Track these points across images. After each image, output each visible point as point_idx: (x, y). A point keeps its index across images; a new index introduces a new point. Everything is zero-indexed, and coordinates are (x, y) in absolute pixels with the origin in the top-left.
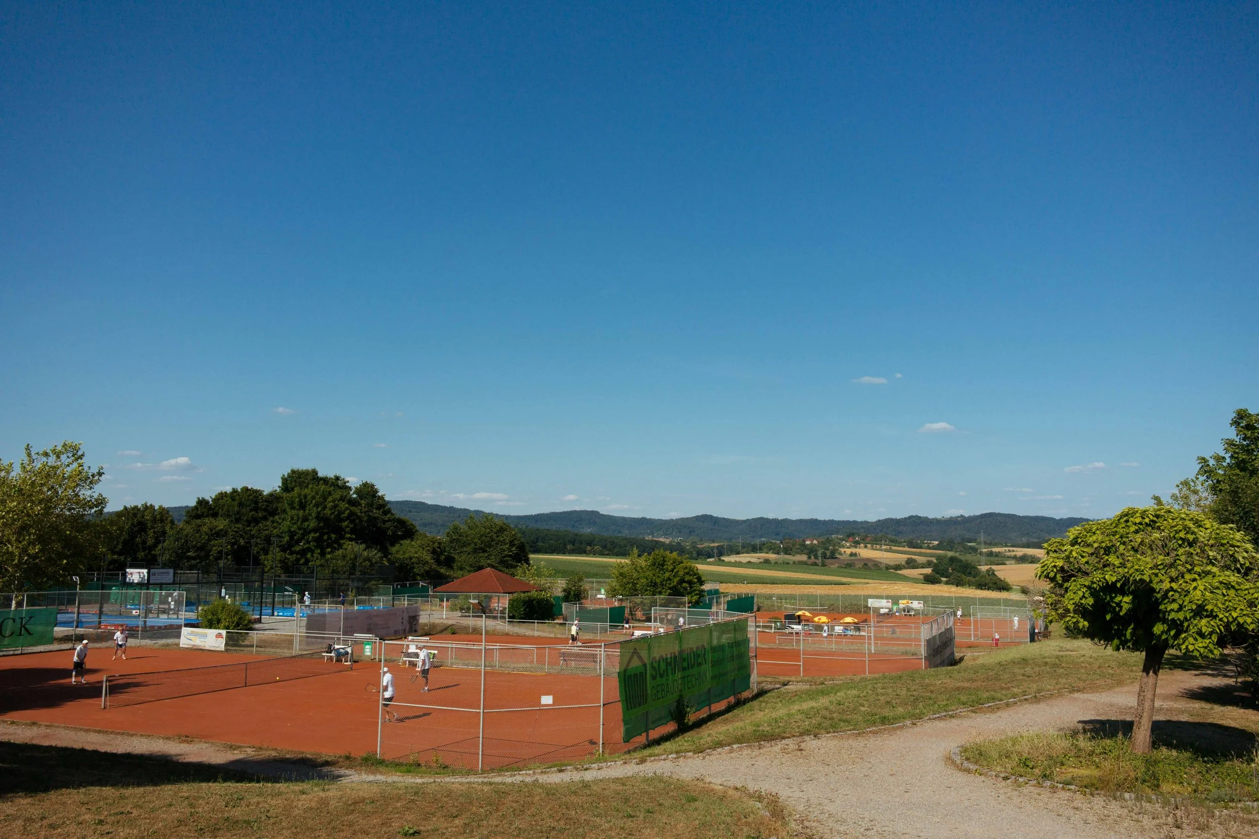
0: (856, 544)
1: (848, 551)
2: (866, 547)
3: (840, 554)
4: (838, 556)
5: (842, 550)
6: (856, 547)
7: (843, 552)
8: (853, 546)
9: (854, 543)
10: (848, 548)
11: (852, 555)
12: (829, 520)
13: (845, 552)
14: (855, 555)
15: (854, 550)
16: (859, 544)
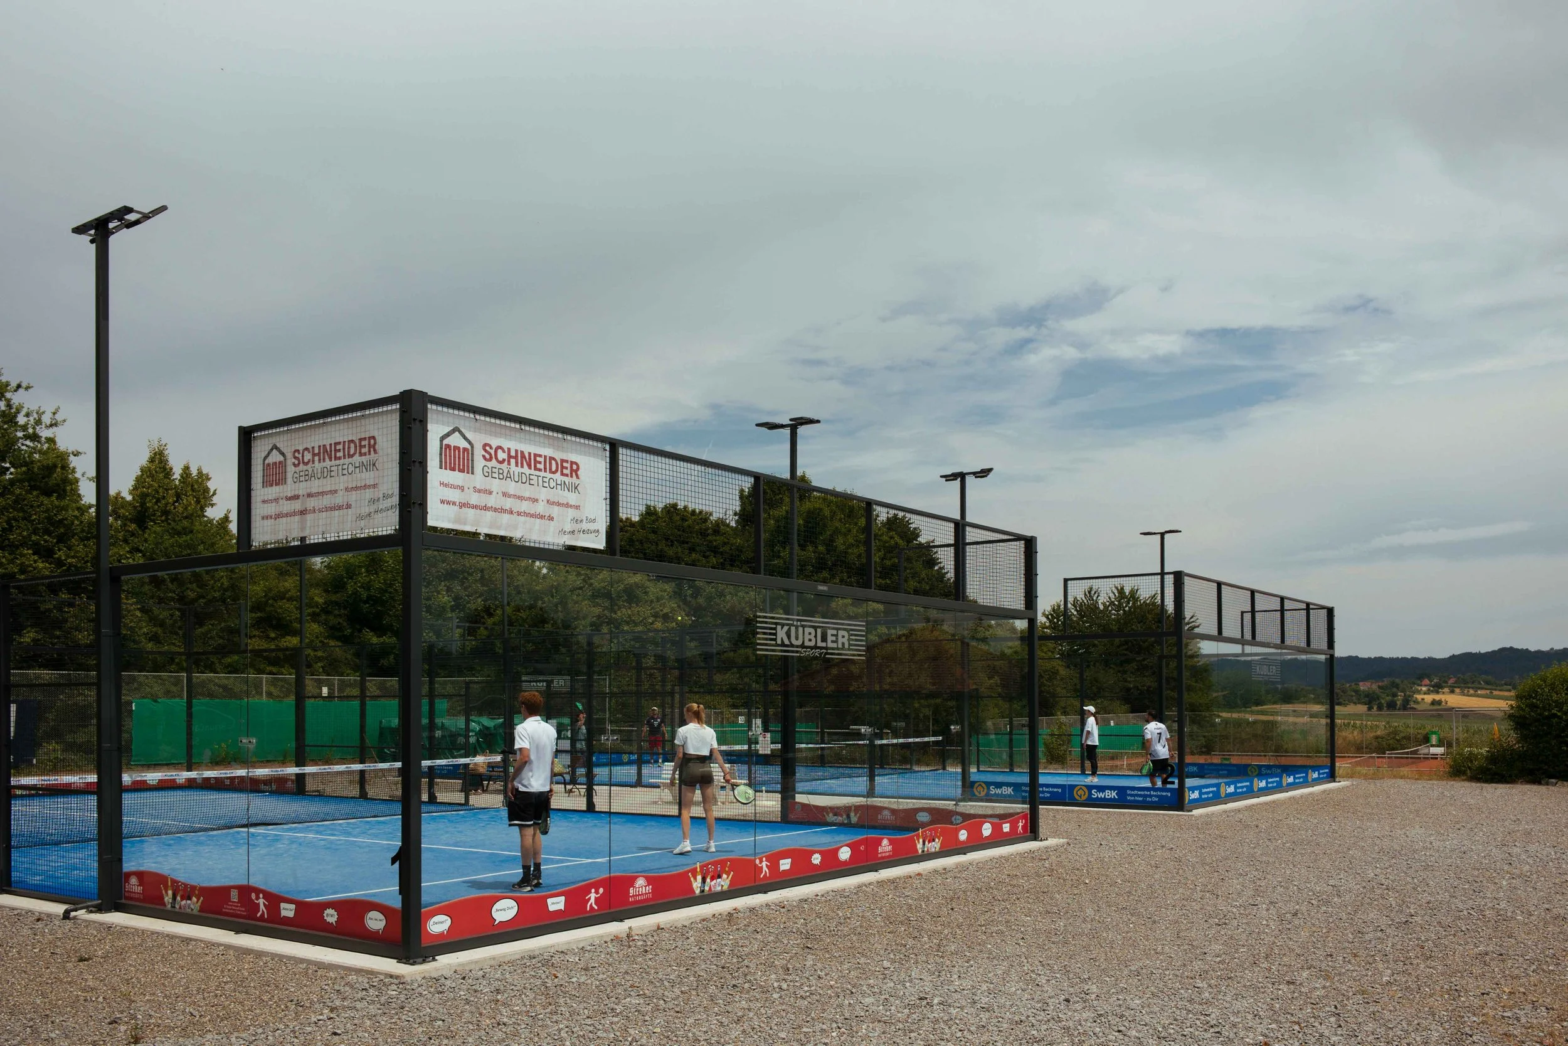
0: (1437, 688)
1: (1429, 698)
2: (1452, 692)
3: (1417, 702)
4: (1412, 705)
5: (1419, 697)
6: (1438, 693)
7: (1420, 700)
8: (1432, 691)
9: (1433, 687)
10: (1425, 694)
11: (1434, 703)
12: (1375, 658)
13: (1423, 699)
14: (1439, 702)
15: (1437, 697)
16: (1442, 688)
